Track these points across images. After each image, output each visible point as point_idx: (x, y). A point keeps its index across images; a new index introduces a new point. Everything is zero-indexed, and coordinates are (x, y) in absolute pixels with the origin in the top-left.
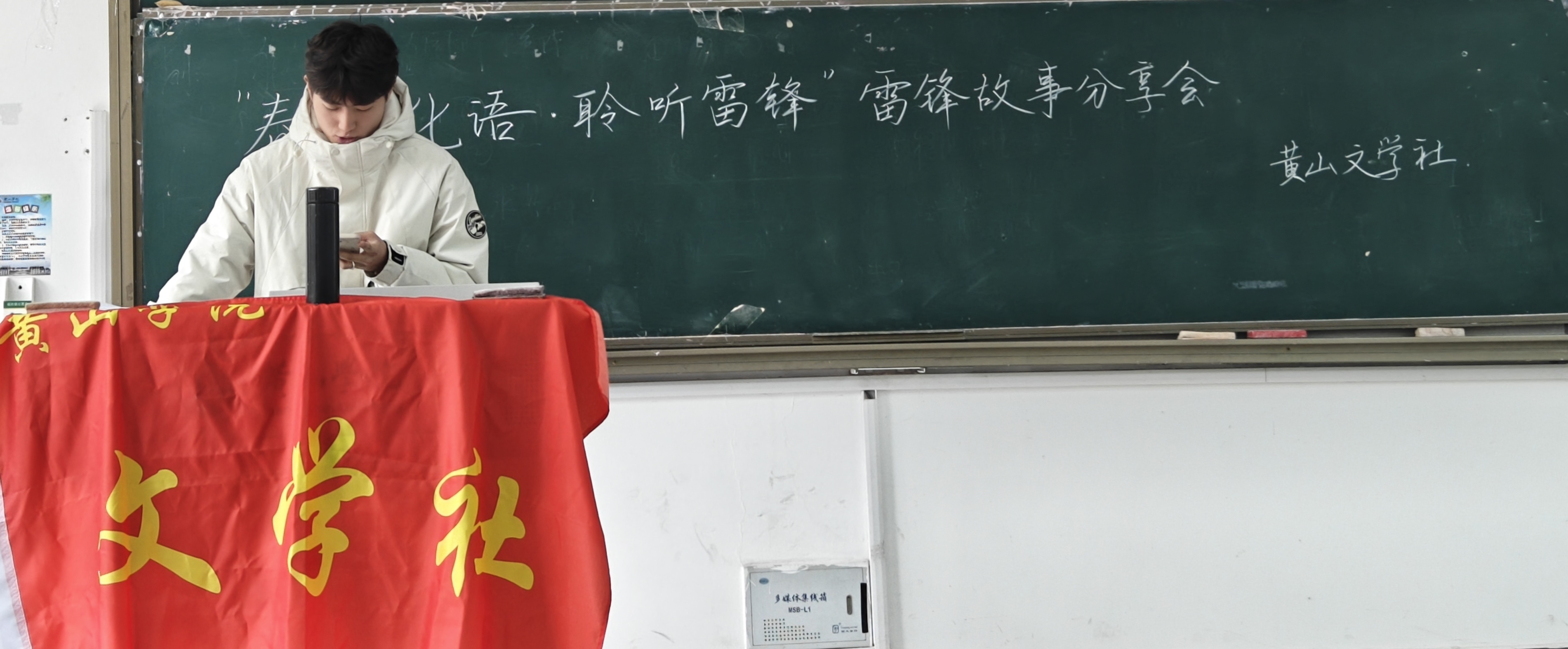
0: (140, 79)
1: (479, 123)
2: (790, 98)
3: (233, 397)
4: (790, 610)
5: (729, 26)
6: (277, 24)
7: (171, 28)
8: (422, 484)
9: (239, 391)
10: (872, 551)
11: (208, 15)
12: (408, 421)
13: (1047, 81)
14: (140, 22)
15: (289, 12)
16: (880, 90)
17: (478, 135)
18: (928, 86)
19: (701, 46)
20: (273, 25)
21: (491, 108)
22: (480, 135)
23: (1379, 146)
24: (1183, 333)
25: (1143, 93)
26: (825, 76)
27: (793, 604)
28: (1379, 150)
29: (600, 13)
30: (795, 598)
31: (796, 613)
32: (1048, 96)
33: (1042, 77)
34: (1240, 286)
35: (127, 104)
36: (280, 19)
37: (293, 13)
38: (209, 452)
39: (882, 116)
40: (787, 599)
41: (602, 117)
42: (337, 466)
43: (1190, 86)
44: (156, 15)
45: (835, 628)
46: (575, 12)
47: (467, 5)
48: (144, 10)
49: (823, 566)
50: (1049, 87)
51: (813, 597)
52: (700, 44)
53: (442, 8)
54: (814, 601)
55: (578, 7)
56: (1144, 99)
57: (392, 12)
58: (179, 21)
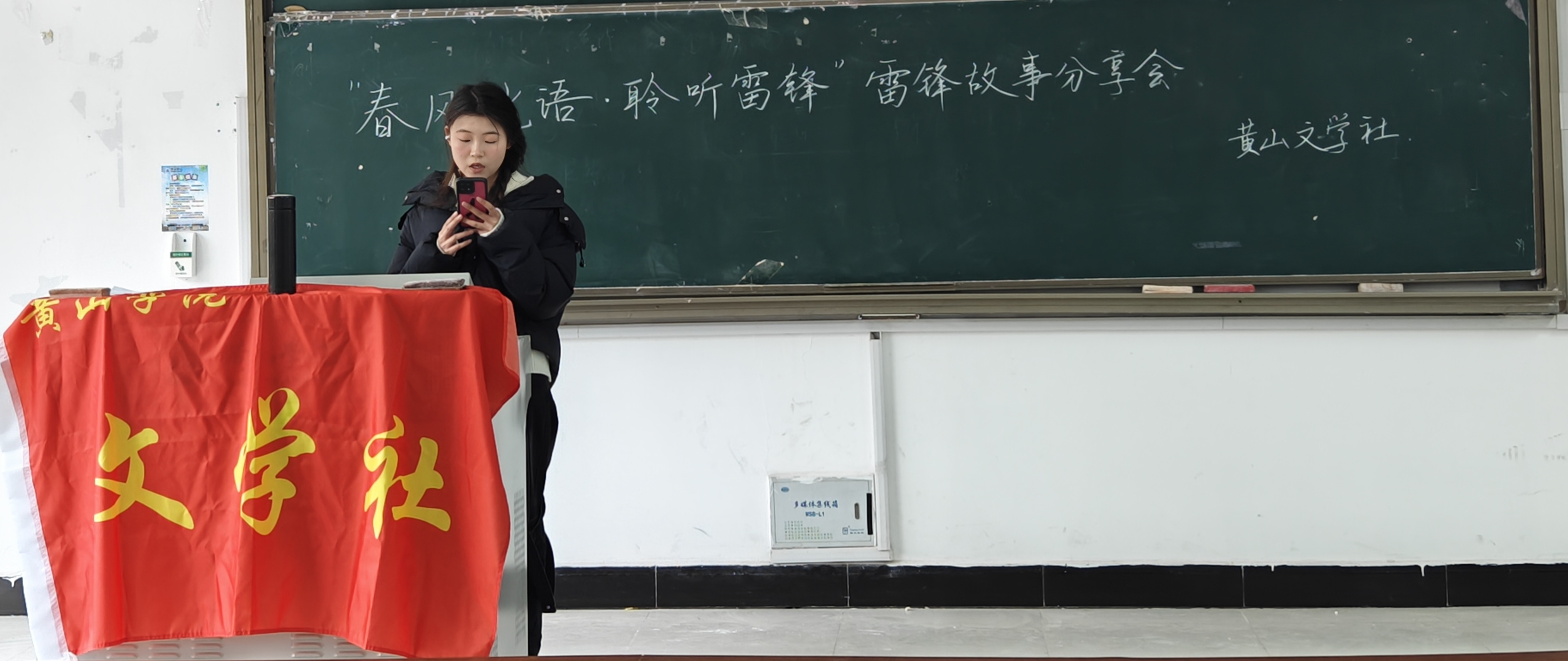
0: (272, 72)
1: (545, 107)
2: (806, 84)
3: (202, 370)
4: (807, 514)
5: (754, 23)
6: (380, 26)
7: (296, 29)
8: (354, 443)
9: (206, 366)
10: (876, 466)
11: (325, 19)
12: (343, 392)
13: (1030, 69)
14: (271, 25)
15: (390, 16)
16: (884, 77)
17: (545, 117)
18: (926, 74)
19: (730, 41)
20: (377, 27)
21: (555, 95)
22: (547, 116)
23: (1329, 123)
24: (1145, 287)
25: (1115, 77)
26: (836, 66)
27: (809, 509)
28: (1328, 126)
29: (645, 14)
30: (811, 504)
31: (812, 517)
32: (1030, 81)
33: (1025, 64)
34: (1199, 246)
35: (261, 92)
36: (383, 21)
37: (393, 16)
38: (182, 415)
39: (885, 100)
40: (804, 505)
41: (648, 101)
42: (285, 428)
43: (1158, 71)
44: (284, 18)
45: (845, 530)
46: (624, 13)
47: (535, 8)
48: (274, 15)
49: (835, 478)
50: (1032, 73)
51: (826, 503)
52: (730, 39)
53: (515, 11)
54: (827, 507)
55: (626, 9)
56: (1116, 83)
57: (474, 14)
58: (303, 24)
